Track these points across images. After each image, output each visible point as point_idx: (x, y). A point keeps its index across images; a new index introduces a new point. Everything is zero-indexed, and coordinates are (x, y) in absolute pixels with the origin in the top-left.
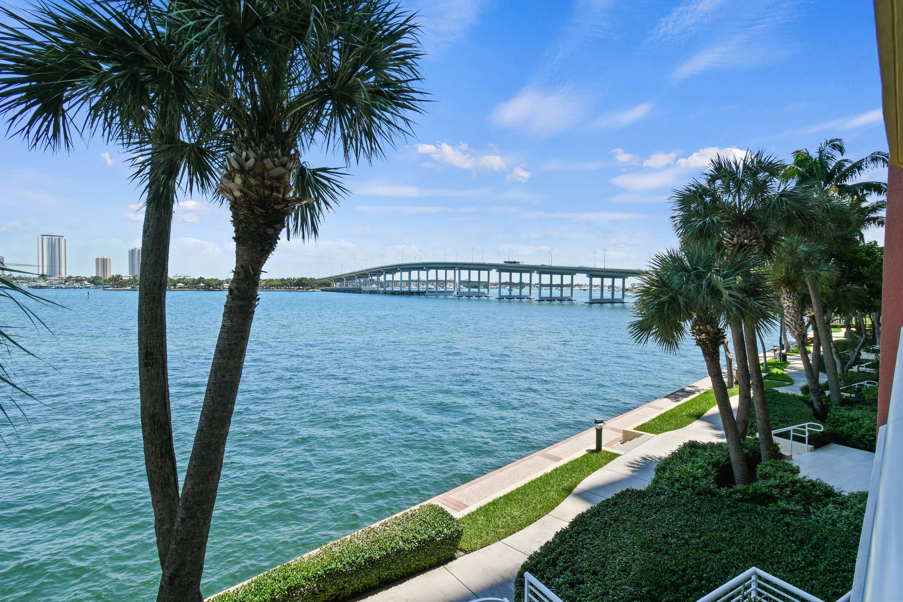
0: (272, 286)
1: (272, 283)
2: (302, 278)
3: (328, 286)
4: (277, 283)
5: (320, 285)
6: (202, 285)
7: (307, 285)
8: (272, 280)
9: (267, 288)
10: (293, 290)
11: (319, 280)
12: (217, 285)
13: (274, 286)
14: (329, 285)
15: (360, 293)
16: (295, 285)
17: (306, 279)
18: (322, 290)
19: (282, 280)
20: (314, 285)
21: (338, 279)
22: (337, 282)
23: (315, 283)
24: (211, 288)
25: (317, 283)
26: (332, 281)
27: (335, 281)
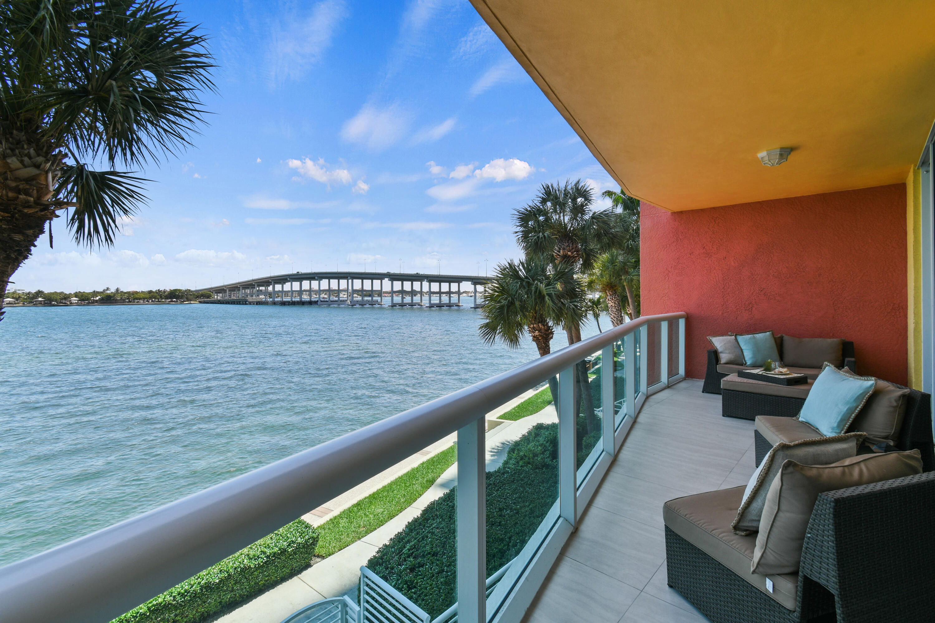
0: (136, 299)
1: (136, 296)
2: (175, 290)
3: (208, 298)
4: (142, 296)
5: (197, 297)
6: (40, 299)
7: (182, 297)
9: (130, 302)
10: (164, 303)
11: (196, 291)
12: (62, 299)
13: (140, 299)
14: (209, 296)
15: (246, 304)
16: (167, 297)
17: (180, 290)
18: (200, 302)
19: (150, 292)
20: (189, 296)
21: (220, 290)
22: (219, 293)
23: (191, 295)
24: (53, 303)
25: (194, 295)
26: (212, 292)
27: (216, 293)
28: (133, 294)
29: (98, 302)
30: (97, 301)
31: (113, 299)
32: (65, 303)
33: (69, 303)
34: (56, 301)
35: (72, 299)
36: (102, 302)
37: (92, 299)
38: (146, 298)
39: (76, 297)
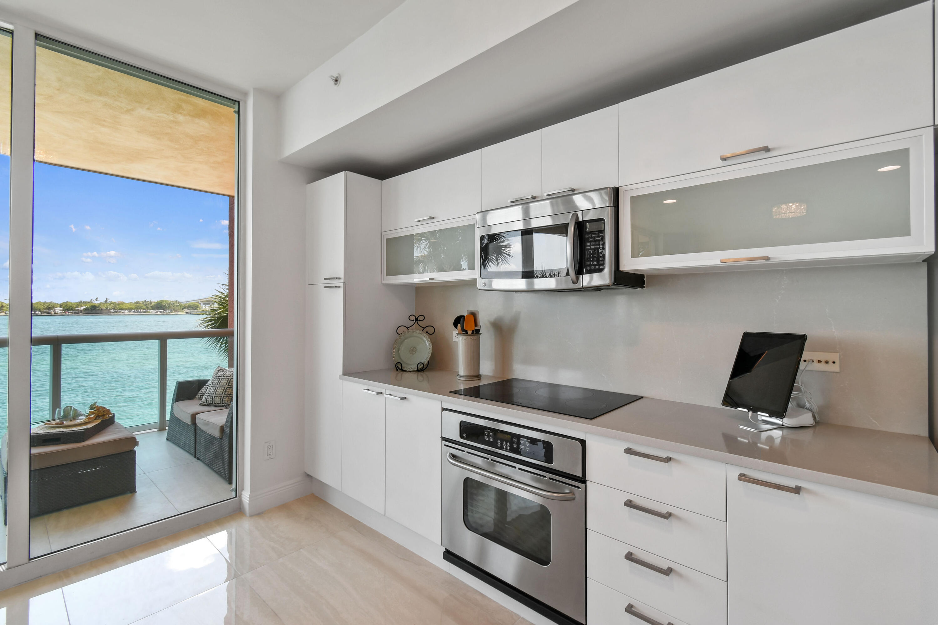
0: (122, 309)
1: (122, 306)
2: (162, 301)
3: (196, 309)
4: (128, 306)
5: (184, 308)
7: (169, 307)
8: (123, 303)
9: (116, 312)
10: (150, 314)
11: (183, 302)
12: (45, 309)
13: (125, 309)
14: (196, 307)
16: (153, 308)
17: (167, 301)
18: (187, 313)
19: (137, 303)
20: (176, 308)
21: (208, 301)
22: (208, 304)
23: (178, 306)
24: (37, 312)
25: (181, 306)
26: (200, 304)
27: (204, 304)
28: (119, 305)
29: (83, 312)
30: (81, 311)
31: (98, 310)
32: (49, 313)
33: (53, 313)
34: (40, 310)
35: (56, 309)
36: (87, 312)
37: (77, 309)
38: (133, 309)
39: (61, 307)
